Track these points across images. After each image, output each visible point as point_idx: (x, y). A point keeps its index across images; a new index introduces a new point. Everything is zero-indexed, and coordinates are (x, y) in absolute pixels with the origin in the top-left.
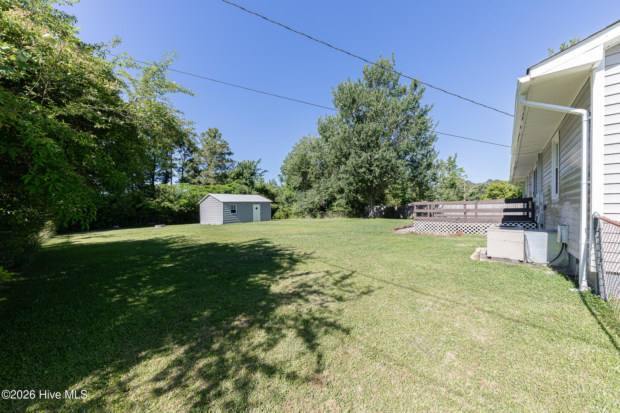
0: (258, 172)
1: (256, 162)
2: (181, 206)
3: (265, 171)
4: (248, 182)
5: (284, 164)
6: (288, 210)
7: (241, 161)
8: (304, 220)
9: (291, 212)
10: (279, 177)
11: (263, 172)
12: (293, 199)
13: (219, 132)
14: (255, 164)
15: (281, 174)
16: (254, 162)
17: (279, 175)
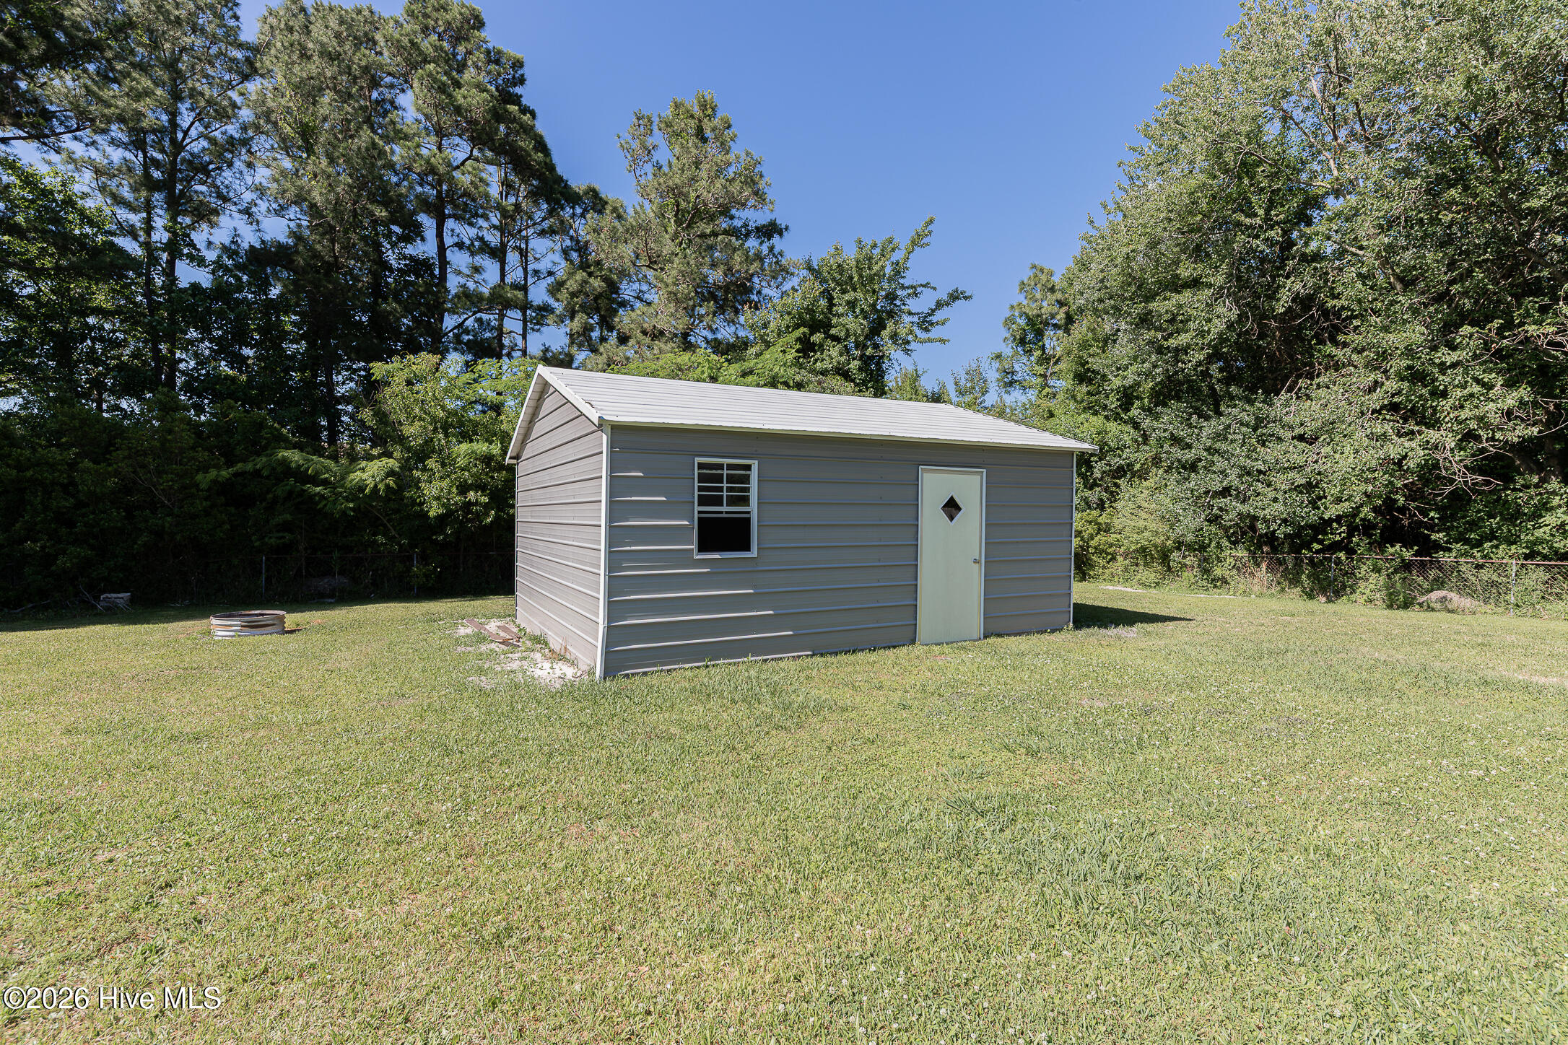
0: (913, 305)
1: (903, 241)
2: (463, 489)
3: (955, 296)
4: (854, 365)
5: (1021, 298)
6: (1091, 529)
7: (821, 254)
8: (1218, 598)
9: (1113, 537)
10: (996, 364)
11: (939, 305)
12: (1116, 462)
13: (720, 114)
14: (898, 256)
15: (1008, 351)
16: (890, 243)
17: (998, 357)
